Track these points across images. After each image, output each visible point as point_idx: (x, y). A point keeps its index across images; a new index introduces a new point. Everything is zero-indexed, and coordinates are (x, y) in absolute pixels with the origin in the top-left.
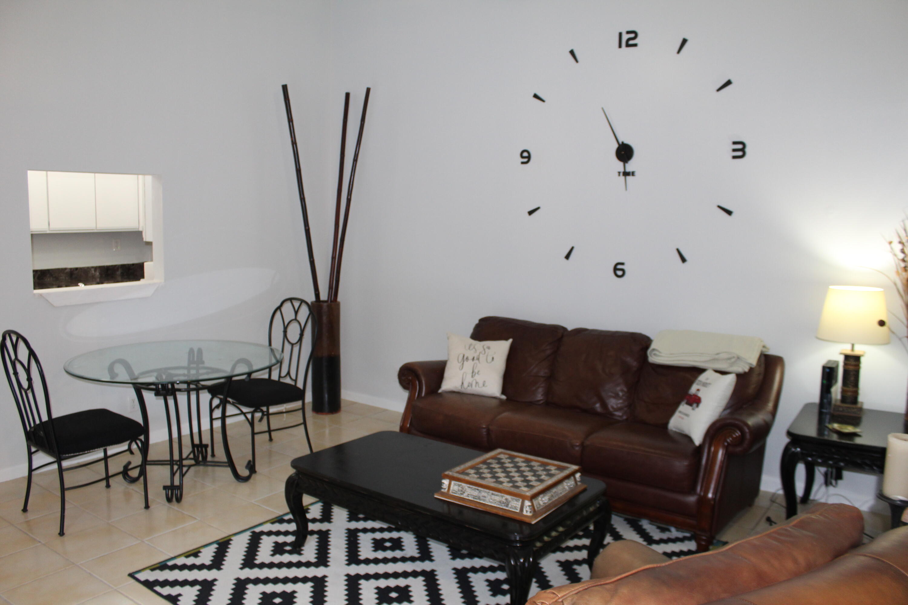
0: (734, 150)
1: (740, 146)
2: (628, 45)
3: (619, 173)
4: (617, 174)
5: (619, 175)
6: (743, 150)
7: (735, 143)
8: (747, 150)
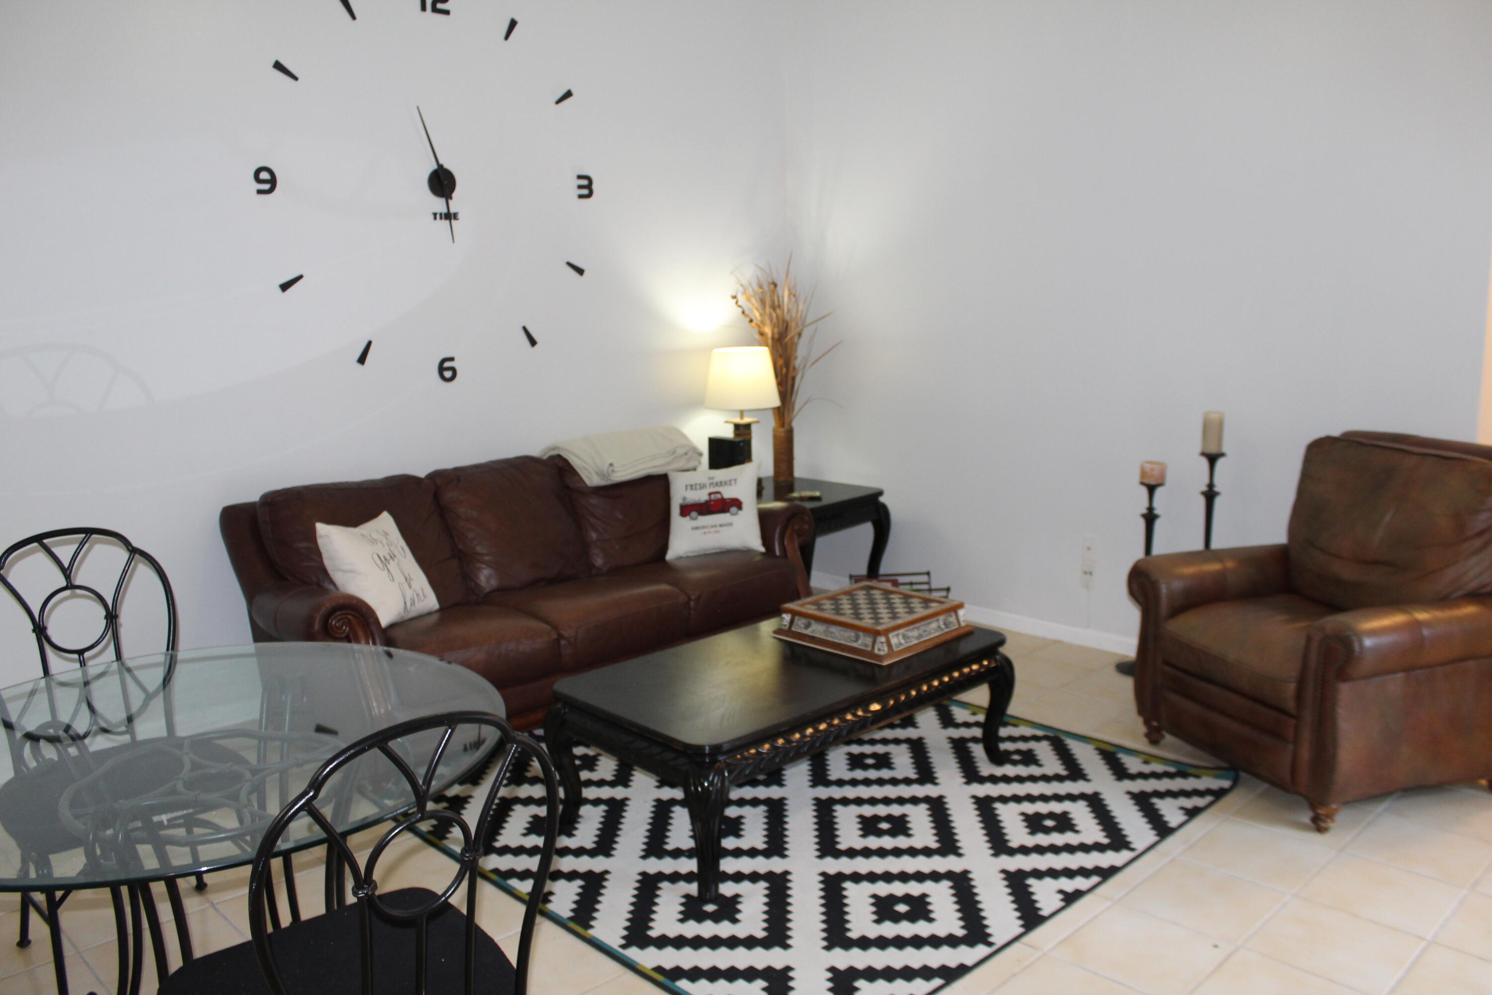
0: (580, 187)
1: (585, 182)
2: (435, 10)
3: (435, 215)
4: (432, 217)
5: (435, 218)
6: (589, 187)
7: (580, 177)
8: (594, 187)
